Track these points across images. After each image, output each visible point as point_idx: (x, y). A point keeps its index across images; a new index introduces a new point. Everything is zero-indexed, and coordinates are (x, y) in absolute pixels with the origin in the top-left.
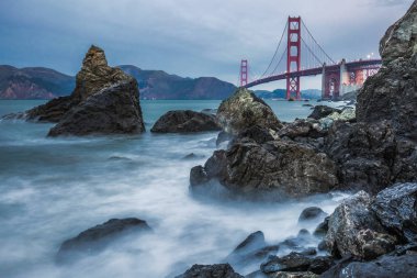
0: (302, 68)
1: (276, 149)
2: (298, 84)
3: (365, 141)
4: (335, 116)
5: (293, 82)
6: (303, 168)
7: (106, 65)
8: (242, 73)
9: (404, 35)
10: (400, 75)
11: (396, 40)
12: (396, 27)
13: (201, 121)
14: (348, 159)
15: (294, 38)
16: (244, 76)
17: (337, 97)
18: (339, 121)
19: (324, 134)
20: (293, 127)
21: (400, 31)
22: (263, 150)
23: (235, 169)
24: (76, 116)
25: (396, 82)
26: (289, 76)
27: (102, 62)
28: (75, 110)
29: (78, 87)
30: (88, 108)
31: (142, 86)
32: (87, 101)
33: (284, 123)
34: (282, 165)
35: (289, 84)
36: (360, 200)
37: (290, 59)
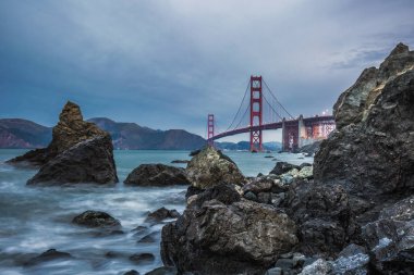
0: (264, 123)
1: (241, 210)
2: (260, 137)
3: (322, 204)
4: (295, 173)
5: (256, 135)
6: (266, 229)
7: (81, 120)
8: (209, 126)
9: (355, 102)
10: (352, 140)
11: (348, 106)
12: (347, 94)
13: (172, 174)
14: (307, 220)
15: (256, 95)
16: (211, 130)
17: (296, 150)
18: (298, 178)
19: (285, 190)
20: (257, 183)
21: (351, 98)
22: (230, 212)
23: (204, 230)
24: (53, 168)
25: (349, 146)
26: (252, 129)
27: (78, 117)
28: (52, 162)
29: (54, 140)
30: (64, 161)
31: (116, 137)
32: (63, 155)
33: (248, 178)
34: (247, 226)
35: (252, 137)
36: (319, 269)
37: (253, 114)
